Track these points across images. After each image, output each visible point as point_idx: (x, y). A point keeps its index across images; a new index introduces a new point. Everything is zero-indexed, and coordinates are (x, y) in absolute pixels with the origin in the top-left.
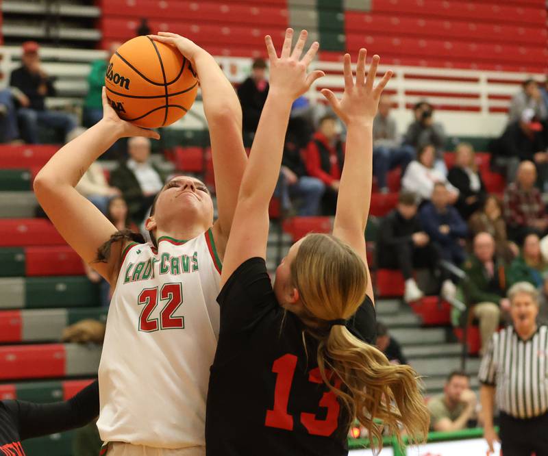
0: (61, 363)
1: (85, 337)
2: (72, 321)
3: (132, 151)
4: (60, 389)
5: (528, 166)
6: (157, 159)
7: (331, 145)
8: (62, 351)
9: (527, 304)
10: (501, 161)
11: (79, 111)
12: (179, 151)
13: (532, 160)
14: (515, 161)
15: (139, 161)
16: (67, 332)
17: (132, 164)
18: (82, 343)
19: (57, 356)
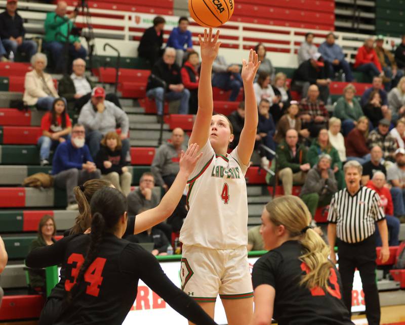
0: (23, 199)
1: (39, 183)
2: (30, 173)
3: (75, 68)
4: (21, 215)
5: (314, 88)
6: (88, 73)
7: (196, 70)
8: (24, 192)
9: (355, 174)
10: (298, 83)
11: (40, 41)
12: (101, 70)
13: (315, 83)
14: (307, 84)
15: (78, 75)
16: (27, 180)
17: (73, 76)
18: (36, 187)
19: (21, 194)
